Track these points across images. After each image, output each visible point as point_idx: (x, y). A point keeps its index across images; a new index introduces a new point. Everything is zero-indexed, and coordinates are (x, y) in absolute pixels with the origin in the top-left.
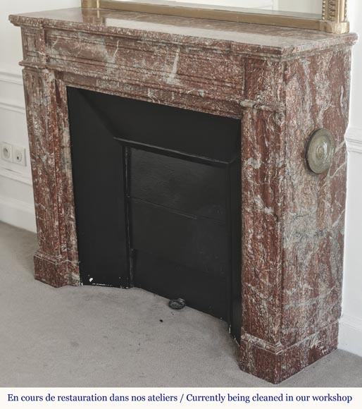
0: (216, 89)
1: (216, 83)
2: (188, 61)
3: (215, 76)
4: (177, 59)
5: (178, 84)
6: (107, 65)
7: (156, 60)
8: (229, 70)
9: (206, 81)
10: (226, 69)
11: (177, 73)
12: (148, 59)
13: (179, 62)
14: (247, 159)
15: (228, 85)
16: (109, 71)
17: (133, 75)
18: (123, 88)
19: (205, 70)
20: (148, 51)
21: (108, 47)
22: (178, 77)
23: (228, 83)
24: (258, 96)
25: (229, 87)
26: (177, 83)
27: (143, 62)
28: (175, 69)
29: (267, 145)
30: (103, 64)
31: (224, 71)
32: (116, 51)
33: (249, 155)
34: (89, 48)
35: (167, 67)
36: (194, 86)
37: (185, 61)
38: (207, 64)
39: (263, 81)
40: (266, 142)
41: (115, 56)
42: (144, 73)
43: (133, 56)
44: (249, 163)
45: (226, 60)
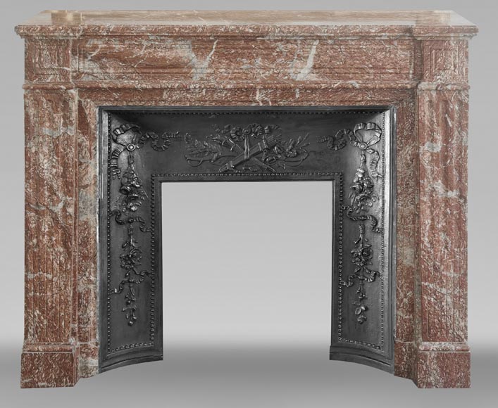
0: (372, 77)
1: (372, 71)
2: (330, 52)
3: (371, 64)
4: (313, 52)
5: (316, 79)
6: (193, 70)
7: (279, 56)
8: (392, 56)
9: (358, 71)
10: (388, 55)
11: (314, 67)
12: (266, 57)
13: (318, 55)
14: (424, 145)
15: (390, 71)
16: (196, 78)
17: (239, 78)
18: (212, 95)
19: (358, 60)
20: (266, 48)
21: (196, 50)
22: (315, 71)
23: (390, 69)
24: (438, 77)
25: (392, 73)
26: (314, 77)
27: (259, 61)
28: (310, 63)
29: (451, 125)
30: (185, 70)
31: (385, 58)
32: (212, 53)
33: (426, 140)
34: (161, 54)
35: (297, 63)
36: (339, 78)
37: (326, 53)
38: (361, 53)
39: (444, 62)
40: (450, 123)
41: (208, 58)
42: (259, 74)
43: (242, 56)
44: (426, 148)
45: (387, 46)
